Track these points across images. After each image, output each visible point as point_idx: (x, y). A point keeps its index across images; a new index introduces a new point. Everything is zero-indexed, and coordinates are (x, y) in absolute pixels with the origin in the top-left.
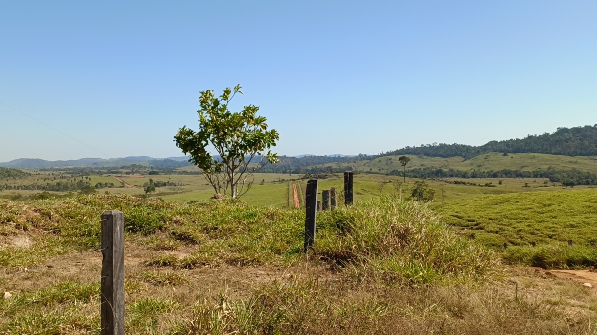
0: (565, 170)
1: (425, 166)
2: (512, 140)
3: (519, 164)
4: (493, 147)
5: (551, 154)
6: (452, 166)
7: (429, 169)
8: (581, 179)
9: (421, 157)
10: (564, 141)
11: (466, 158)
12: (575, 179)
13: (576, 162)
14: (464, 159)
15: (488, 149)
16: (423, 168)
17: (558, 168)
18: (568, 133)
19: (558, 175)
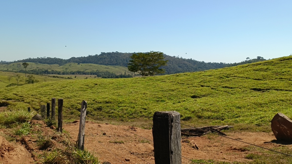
0: (103, 71)
1: (39, 68)
2: (82, 57)
3: (84, 68)
4: (73, 60)
5: (98, 64)
6: (53, 68)
7: (41, 70)
8: (109, 76)
9: (37, 64)
10: (104, 58)
11: (60, 65)
12: (107, 76)
13: (108, 68)
14: (59, 65)
15: (71, 61)
16: (37, 69)
17: (101, 71)
18: (105, 55)
19: (100, 74)
